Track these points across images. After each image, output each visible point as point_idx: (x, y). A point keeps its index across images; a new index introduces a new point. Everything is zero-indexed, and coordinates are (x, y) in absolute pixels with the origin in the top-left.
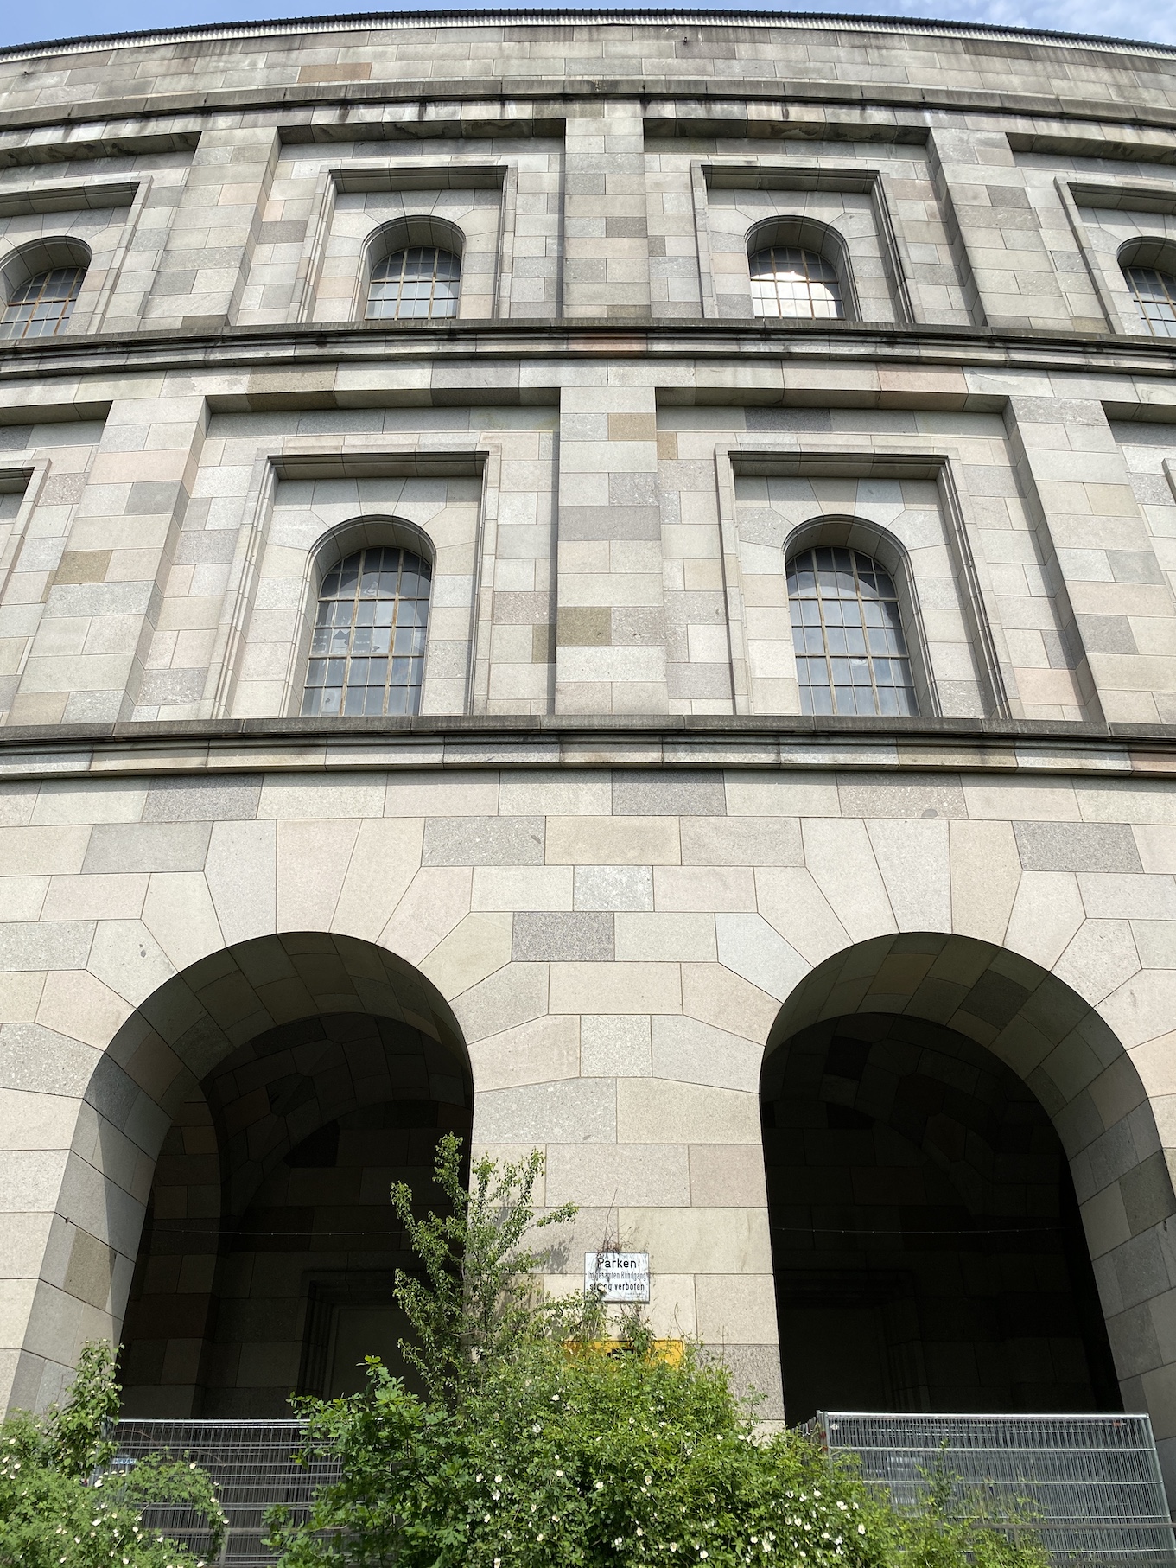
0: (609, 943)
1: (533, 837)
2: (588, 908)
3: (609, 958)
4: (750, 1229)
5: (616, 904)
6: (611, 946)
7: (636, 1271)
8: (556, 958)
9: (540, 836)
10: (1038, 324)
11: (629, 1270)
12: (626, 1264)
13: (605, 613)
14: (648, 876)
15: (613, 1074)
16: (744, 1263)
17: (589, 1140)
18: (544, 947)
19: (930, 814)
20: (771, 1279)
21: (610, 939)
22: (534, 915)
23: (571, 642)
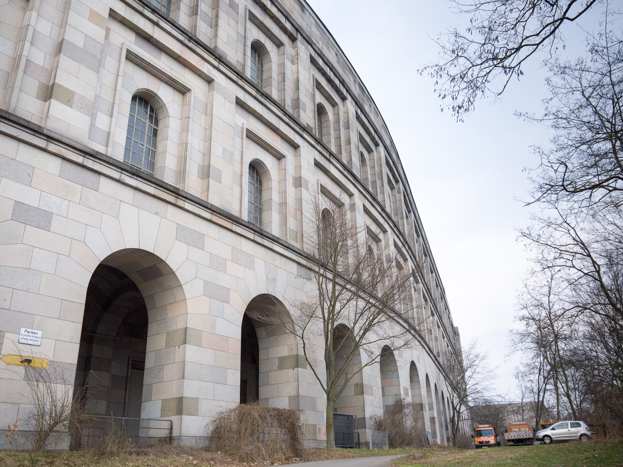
0: (49, 224)
1: (28, 174)
2: (43, 208)
3: (48, 230)
4: (76, 329)
5: (54, 211)
6: (49, 225)
7: (37, 336)
8: (29, 223)
9: (31, 174)
10: (229, 58)
11: (35, 335)
12: (34, 333)
13: (73, 93)
14: (67, 204)
15: (41, 270)
16: (72, 339)
17: (29, 291)
18: (25, 218)
19: (157, 214)
20: (79, 345)
21: (50, 222)
22: (23, 205)
23: (57, 99)
